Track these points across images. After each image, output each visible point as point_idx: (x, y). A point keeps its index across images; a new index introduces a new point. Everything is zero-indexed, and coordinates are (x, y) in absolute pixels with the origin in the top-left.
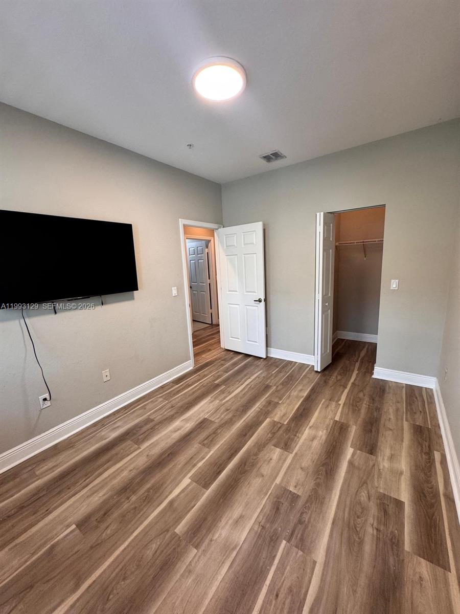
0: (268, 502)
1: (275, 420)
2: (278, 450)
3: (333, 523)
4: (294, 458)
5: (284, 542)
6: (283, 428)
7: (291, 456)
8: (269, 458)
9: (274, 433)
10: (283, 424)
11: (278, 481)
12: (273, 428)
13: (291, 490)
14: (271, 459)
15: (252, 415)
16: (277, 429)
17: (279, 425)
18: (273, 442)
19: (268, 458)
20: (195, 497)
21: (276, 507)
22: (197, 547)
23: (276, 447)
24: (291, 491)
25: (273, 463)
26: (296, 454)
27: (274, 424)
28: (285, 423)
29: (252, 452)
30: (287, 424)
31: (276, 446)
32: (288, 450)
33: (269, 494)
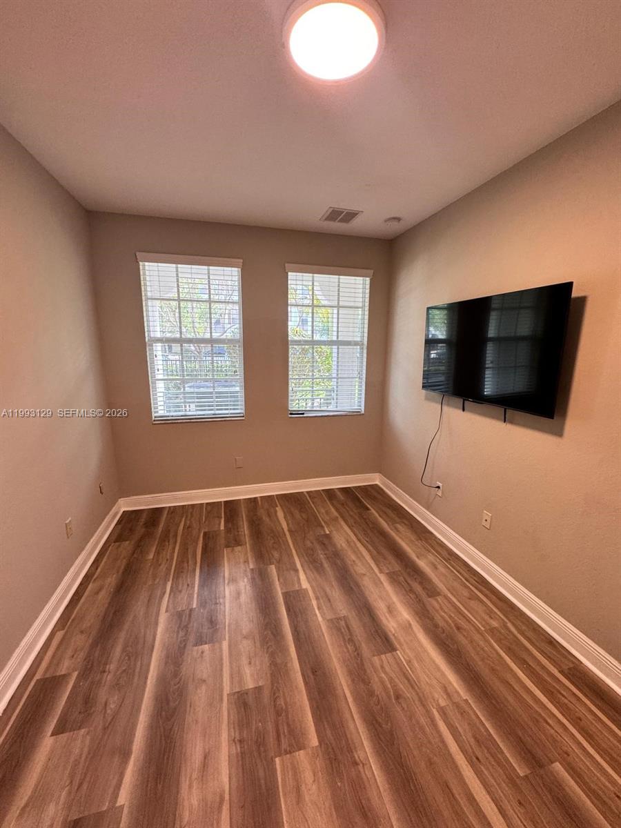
0: (224, 621)
1: (302, 751)
2: (250, 684)
3: (153, 647)
4: (221, 690)
5: (194, 606)
6: (271, 740)
7: (227, 690)
8: (253, 663)
9: (278, 714)
10: (280, 755)
11: (225, 645)
12: (288, 725)
13: (206, 646)
14: (250, 663)
15: (352, 726)
16: (281, 731)
17: (284, 745)
18: (266, 693)
19: (255, 662)
20: (284, 583)
21: (212, 622)
22: (252, 570)
23: (256, 688)
24: (206, 644)
25: (244, 661)
26: (221, 700)
27: (297, 743)
28: (277, 760)
29: (280, 654)
30: (272, 760)
31: (258, 689)
32: (236, 696)
33: (227, 628)
